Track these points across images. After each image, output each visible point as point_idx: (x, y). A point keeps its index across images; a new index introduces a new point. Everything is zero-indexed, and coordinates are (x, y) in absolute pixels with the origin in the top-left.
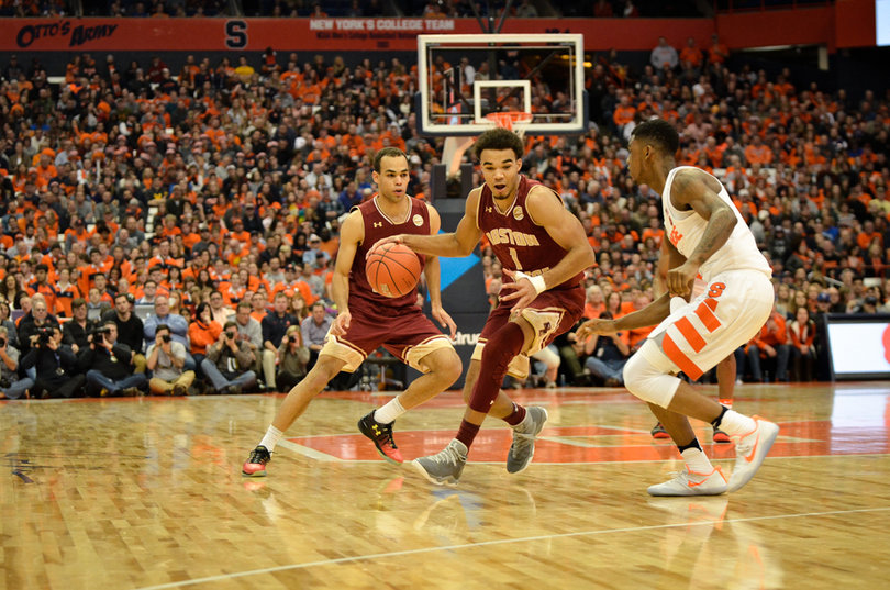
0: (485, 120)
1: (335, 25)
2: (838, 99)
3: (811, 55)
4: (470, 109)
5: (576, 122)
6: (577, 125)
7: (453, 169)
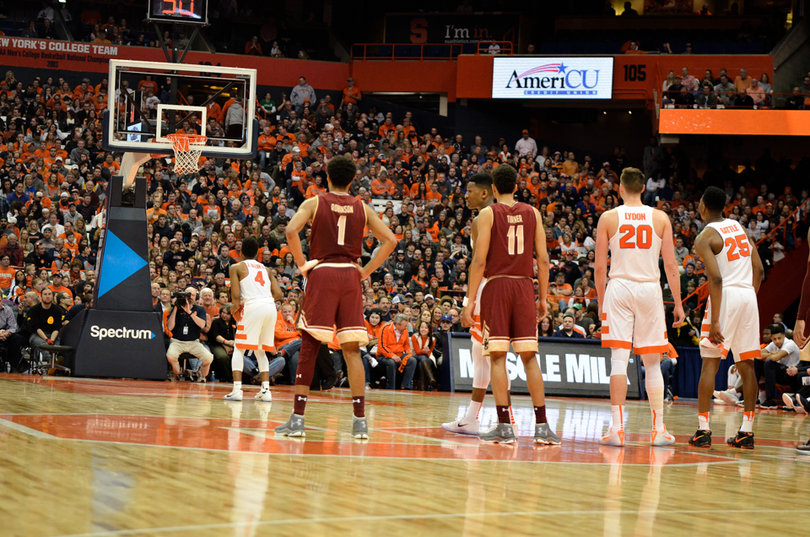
0: (165, 139)
1: (11, 43)
2: (455, 141)
3: (432, 101)
4: (150, 128)
5: (246, 147)
6: (246, 149)
7: (129, 182)
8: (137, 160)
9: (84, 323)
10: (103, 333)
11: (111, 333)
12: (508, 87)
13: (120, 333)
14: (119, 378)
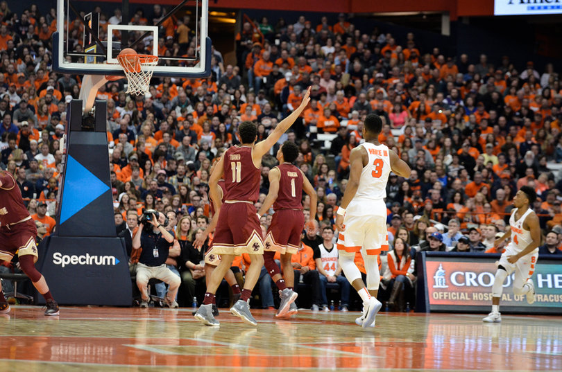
0: (114, 60)
2: (459, 62)
3: (435, 21)
4: (103, 50)
5: (200, 66)
6: (200, 69)
7: (88, 105)
8: (94, 83)
9: (47, 250)
10: (66, 260)
11: (74, 260)
12: (510, 3)
13: (83, 260)
14: (83, 305)
